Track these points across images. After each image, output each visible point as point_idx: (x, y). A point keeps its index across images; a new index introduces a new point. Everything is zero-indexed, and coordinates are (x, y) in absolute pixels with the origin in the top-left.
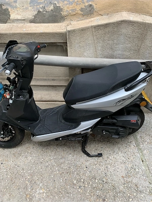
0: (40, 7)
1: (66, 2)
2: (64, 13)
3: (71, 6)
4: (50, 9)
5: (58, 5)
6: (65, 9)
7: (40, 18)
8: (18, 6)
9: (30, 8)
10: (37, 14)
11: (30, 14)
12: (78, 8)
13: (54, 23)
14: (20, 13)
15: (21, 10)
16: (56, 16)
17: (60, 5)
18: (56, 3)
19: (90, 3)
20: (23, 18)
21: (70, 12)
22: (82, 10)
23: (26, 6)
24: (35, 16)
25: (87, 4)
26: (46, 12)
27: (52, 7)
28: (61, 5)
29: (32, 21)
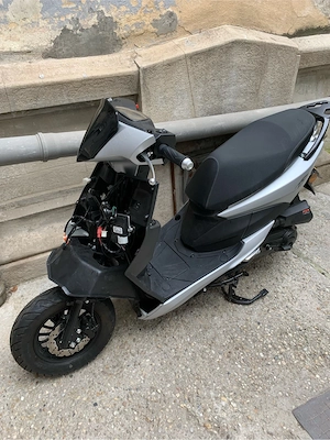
0: (67, 20)
1: (123, 8)
2: (120, 32)
3: (134, 17)
4: (91, 23)
5: (107, 15)
6: (123, 22)
7: (67, 45)
8: (12, 19)
9: (43, 23)
10: (61, 37)
11: (44, 37)
12: (148, 20)
13: (101, 54)
14: (19, 36)
15: (19, 28)
16: (103, 39)
17: (111, 13)
18: (104, 9)
19: (170, 10)
20: (26, 49)
21: (134, 28)
22: (155, 23)
23: (31, 18)
24: (56, 42)
25: (164, 12)
26: (82, 30)
27: (94, 20)
28: (113, 14)
29: (49, 54)
